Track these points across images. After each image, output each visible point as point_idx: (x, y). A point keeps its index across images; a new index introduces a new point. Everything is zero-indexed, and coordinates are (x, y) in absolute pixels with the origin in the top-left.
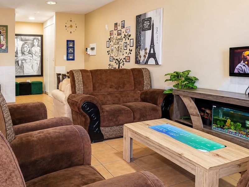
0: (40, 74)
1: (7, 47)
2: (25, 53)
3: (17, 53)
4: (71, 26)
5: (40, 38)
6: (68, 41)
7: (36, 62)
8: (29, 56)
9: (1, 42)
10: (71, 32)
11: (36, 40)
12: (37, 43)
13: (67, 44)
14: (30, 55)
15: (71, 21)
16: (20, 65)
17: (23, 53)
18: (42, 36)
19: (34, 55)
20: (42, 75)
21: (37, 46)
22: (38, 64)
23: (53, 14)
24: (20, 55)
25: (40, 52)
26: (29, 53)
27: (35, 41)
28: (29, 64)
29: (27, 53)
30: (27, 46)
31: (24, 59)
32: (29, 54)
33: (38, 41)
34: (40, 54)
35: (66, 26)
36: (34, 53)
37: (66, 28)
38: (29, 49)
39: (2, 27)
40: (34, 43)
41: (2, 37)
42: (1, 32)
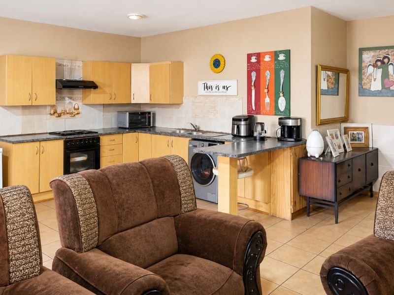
9: (390, 77)
39: (391, 50)
41: (391, 68)
42: (389, 59)
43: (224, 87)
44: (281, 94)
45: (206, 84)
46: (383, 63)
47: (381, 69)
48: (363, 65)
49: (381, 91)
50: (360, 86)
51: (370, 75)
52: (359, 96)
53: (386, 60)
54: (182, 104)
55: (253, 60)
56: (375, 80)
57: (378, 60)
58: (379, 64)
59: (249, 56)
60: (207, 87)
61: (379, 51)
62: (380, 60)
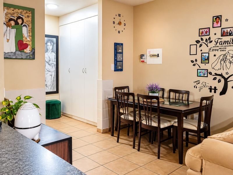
0: (56, 91)
4: (120, 23)
5: (55, 40)
6: (116, 45)
7: (50, 73)
9: (24, 39)
10: (119, 32)
11: (50, 42)
12: (51, 47)
13: (116, 49)
15: (119, 15)
18: (57, 38)
19: (47, 64)
20: (57, 92)
21: (51, 51)
22: (53, 76)
25: (55, 59)
27: (49, 44)
33: (52, 44)
34: (55, 63)
35: (114, 23)
37: (114, 25)
39: (25, 11)
40: (48, 47)
41: (25, 30)
42: (23, 20)
46: (17, 23)
53: (20, 21)
56: (8, 40)
57: (11, 20)
58: (13, 23)
61: (12, 9)
62: (14, 20)
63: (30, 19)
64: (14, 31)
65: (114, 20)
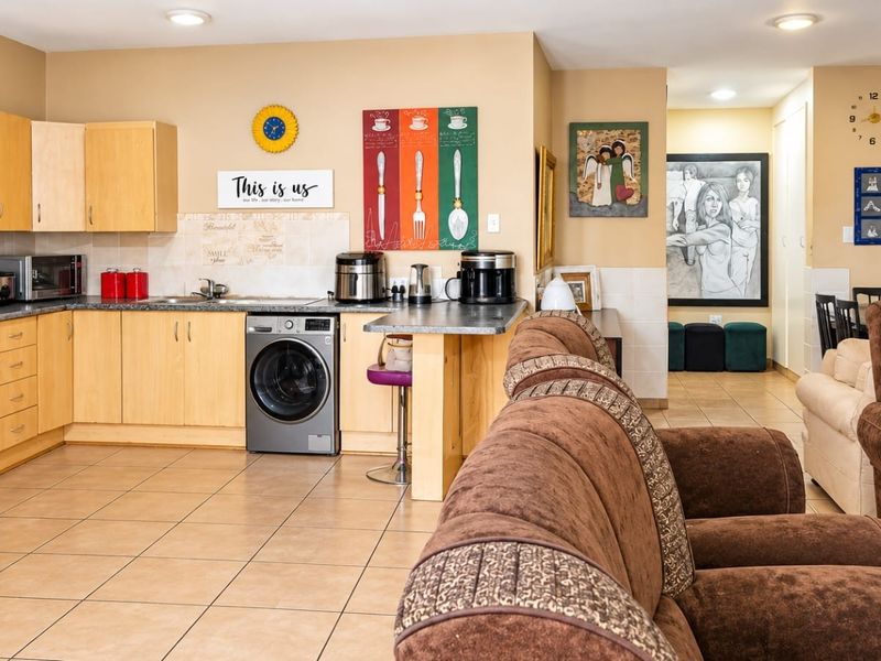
0: (759, 298)
1: (644, 199)
2: (707, 219)
3: (682, 219)
4: (875, 117)
5: (757, 165)
6: (859, 172)
7: (743, 251)
8: (719, 231)
9: (627, 181)
10: (872, 141)
11: (746, 172)
12: (747, 184)
13: (858, 185)
14: (725, 227)
15: (873, 97)
16: (690, 262)
17: (700, 221)
19: (735, 228)
20: (764, 302)
21: (747, 194)
22: (752, 258)
23: (807, 74)
24: (690, 226)
25: (759, 216)
26: (721, 218)
27: (742, 176)
28: (720, 257)
29: (715, 222)
30: (716, 197)
31: (703, 240)
32: (721, 222)
33: (751, 176)
34: (758, 225)
35: (853, 119)
36: (736, 218)
37: (853, 125)
38: (720, 204)
39: (628, 131)
40: (739, 184)
41: (626, 165)
42: (623, 147)
43: (296, 189)
44: (458, 204)
45: (242, 181)
46: (613, 154)
47: (611, 166)
48: (580, 156)
49: (610, 208)
50: (573, 198)
51: (592, 176)
52: (571, 216)
53: (618, 150)
54: (176, 232)
55: (380, 125)
56: (600, 185)
57: (603, 150)
58: (606, 156)
59: (369, 118)
60: (244, 187)
61: (605, 132)
62: (608, 150)
63: (637, 144)
64: (608, 170)
65: (853, 112)
